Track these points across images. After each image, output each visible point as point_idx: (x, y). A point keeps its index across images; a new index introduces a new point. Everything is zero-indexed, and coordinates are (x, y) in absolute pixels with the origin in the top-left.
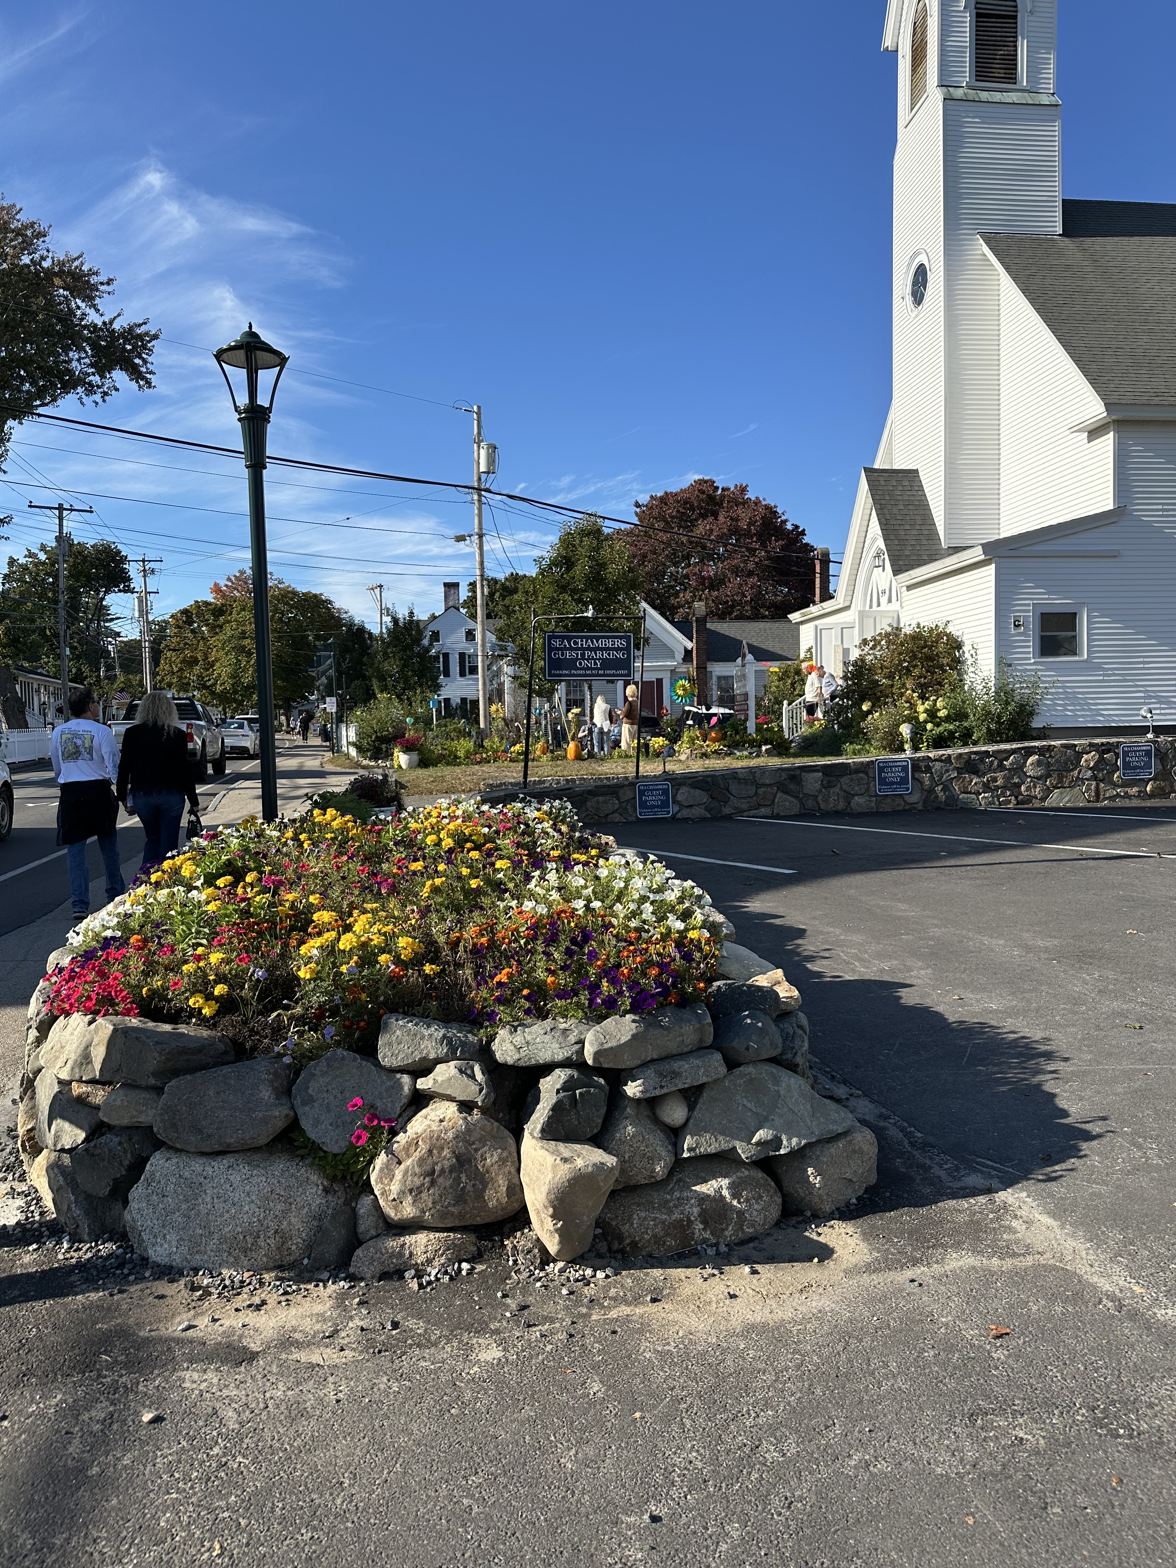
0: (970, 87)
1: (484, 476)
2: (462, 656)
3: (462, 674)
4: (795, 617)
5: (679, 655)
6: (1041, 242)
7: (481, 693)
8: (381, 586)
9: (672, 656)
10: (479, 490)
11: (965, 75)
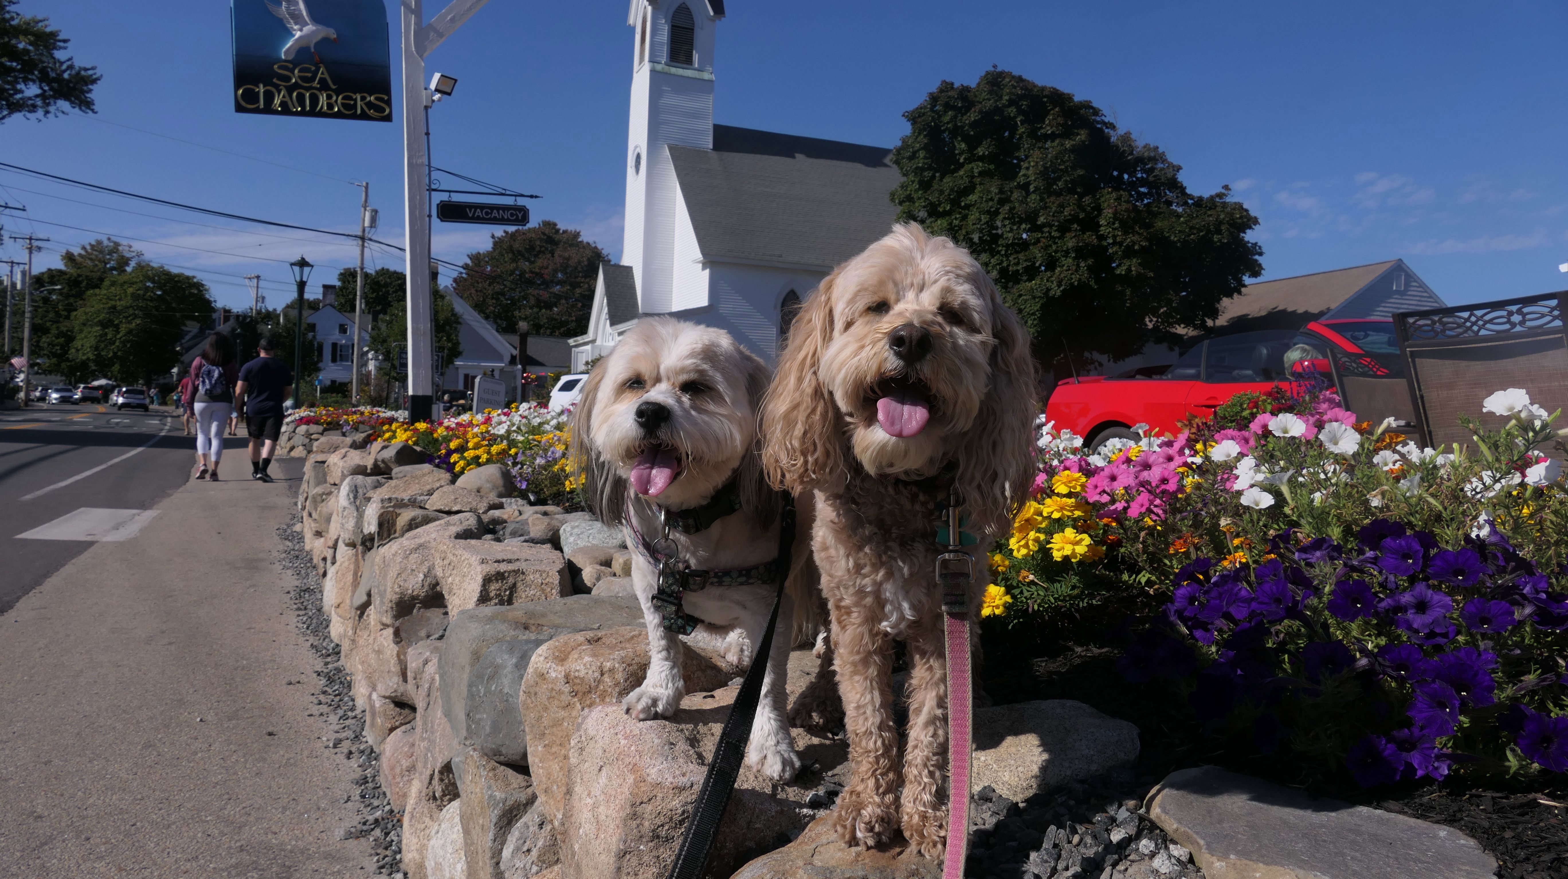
0: (666, 64)
1: (367, 230)
2: (334, 345)
3: (334, 360)
4: (571, 342)
5: (507, 358)
6: (699, 153)
7: (355, 377)
8: (258, 277)
9: (501, 360)
10: (363, 239)
11: (664, 58)
